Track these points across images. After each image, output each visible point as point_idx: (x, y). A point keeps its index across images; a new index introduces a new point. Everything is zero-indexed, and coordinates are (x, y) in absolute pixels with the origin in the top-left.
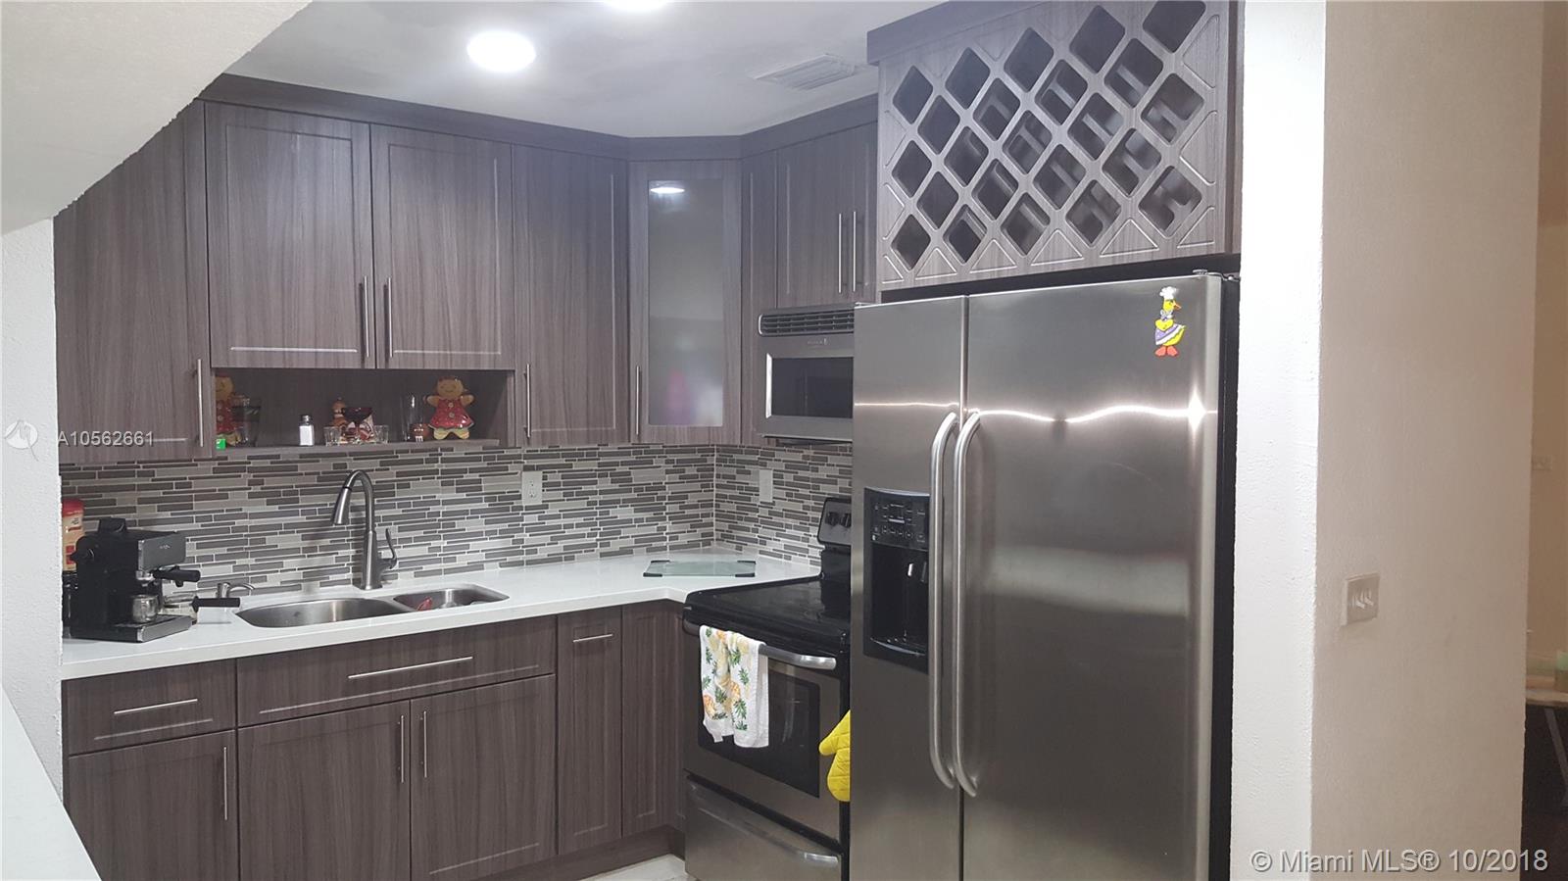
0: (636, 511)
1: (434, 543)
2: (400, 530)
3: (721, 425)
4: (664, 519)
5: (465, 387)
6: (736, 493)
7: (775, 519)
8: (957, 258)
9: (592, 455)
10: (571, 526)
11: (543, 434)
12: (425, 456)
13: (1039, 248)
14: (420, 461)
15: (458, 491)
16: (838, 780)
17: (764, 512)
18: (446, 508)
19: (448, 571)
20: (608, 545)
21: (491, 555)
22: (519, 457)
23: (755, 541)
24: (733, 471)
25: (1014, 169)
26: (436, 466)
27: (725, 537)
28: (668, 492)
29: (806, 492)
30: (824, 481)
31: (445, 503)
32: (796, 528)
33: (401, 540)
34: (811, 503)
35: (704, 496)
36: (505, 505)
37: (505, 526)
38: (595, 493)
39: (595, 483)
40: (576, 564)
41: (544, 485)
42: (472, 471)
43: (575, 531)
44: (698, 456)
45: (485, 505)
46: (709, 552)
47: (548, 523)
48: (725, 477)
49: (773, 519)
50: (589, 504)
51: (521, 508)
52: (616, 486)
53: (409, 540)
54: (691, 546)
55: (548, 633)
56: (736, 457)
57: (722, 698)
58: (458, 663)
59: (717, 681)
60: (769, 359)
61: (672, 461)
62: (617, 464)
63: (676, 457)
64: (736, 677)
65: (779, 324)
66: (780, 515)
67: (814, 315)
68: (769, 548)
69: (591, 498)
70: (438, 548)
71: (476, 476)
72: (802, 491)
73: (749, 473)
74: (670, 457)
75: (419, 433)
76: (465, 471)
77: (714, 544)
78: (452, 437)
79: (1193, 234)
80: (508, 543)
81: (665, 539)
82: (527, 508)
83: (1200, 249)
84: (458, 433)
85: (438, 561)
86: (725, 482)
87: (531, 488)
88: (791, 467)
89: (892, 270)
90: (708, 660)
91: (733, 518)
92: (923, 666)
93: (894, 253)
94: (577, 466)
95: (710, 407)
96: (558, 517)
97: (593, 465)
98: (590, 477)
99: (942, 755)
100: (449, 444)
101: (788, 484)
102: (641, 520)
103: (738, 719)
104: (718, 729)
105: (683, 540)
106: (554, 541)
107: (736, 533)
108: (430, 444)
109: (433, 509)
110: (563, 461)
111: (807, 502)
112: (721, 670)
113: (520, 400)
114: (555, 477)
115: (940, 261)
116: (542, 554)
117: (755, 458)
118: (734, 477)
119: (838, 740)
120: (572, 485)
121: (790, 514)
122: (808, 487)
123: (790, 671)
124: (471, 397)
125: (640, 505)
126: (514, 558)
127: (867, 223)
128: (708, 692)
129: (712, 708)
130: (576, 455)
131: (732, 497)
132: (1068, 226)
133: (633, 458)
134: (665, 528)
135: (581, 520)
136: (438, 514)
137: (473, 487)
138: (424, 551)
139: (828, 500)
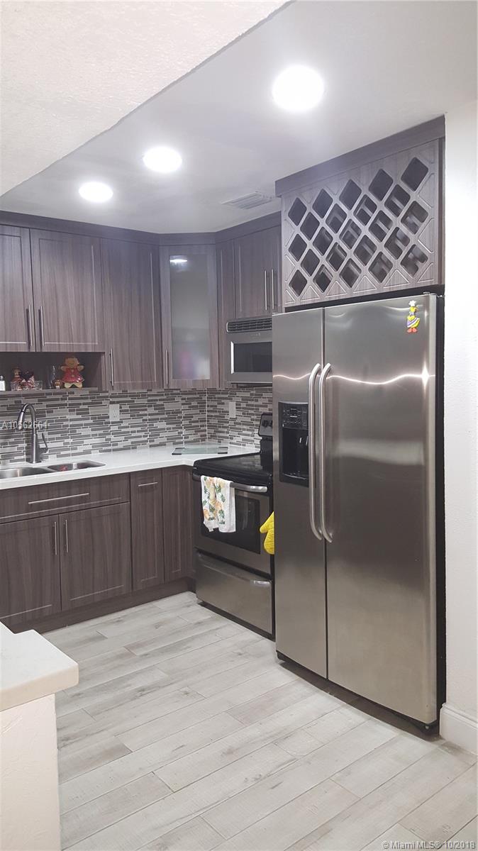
0: (167, 424)
1: (66, 441)
2: (49, 434)
3: (208, 378)
4: (181, 428)
5: (79, 361)
6: (218, 414)
7: (237, 426)
8: (319, 290)
9: (144, 396)
10: (134, 432)
11: (120, 384)
12: (60, 397)
13: (357, 284)
14: (58, 399)
15: (77, 414)
16: (269, 545)
17: (232, 423)
18: (71, 423)
19: (73, 455)
20: (153, 441)
21: (94, 446)
22: (107, 397)
23: (228, 438)
24: (216, 403)
25: (345, 247)
26: (66, 402)
27: (212, 437)
28: (183, 414)
29: (252, 412)
30: (261, 406)
31: (71, 420)
32: (248, 430)
33: (50, 439)
34: (255, 417)
35: (201, 416)
36: (101, 421)
37: (102, 432)
38: (146, 415)
39: (146, 410)
40: (138, 451)
41: (120, 411)
42: (84, 404)
43: (137, 434)
44: (198, 396)
45: (91, 421)
46: (204, 444)
47: (123, 430)
48: (212, 406)
49: (236, 426)
50: (143, 420)
51: (109, 423)
52: (157, 412)
53: (53, 439)
54: (195, 441)
55: (126, 482)
56: (217, 396)
57: (212, 510)
58: (82, 497)
59: (210, 502)
60: (232, 344)
61: (185, 399)
62: (157, 400)
63: (186, 397)
64: (219, 499)
65: (236, 327)
66: (240, 424)
67: (254, 322)
68: (234, 441)
69: (144, 418)
70: (68, 443)
71: (86, 407)
72: (250, 412)
73: (223, 404)
74: (184, 396)
75: (58, 385)
76: (80, 404)
77: (207, 440)
78: (73, 386)
79: (425, 276)
80: (103, 440)
81: (182, 438)
82: (113, 423)
83: (427, 283)
84: (76, 384)
85: (68, 449)
86: (211, 409)
87: (114, 413)
88: (245, 399)
89: (290, 297)
90: (205, 492)
91: (216, 426)
92: (307, 484)
93: (291, 289)
94: (137, 401)
95: (203, 370)
96: (127, 427)
97: (145, 401)
98: (143, 407)
99: (316, 525)
100: (72, 390)
101: (243, 408)
102: (170, 428)
103: (221, 519)
104: (211, 525)
105: (191, 438)
106: (126, 439)
107: (218, 434)
108: (63, 390)
109: (65, 423)
110: (130, 399)
111: (252, 417)
112: (212, 496)
113: (108, 367)
114: (126, 407)
115: (311, 292)
116: (120, 446)
117: (227, 396)
118: (216, 406)
119: (268, 526)
120: (135, 411)
121: (245, 423)
122: (252, 409)
123: (246, 495)
124: (82, 367)
125: (168, 421)
126: (106, 448)
127: (278, 275)
128: (206, 507)
129: (208, 514)
130: (137, 396)
131: (215, 416)
132: (370, 274)
133: (165, 397)
134: (182, 433)
135: (139, 429)
136: (67, 426)
137: (85, 412)
138: (61, 444)
139: (262, 415)
